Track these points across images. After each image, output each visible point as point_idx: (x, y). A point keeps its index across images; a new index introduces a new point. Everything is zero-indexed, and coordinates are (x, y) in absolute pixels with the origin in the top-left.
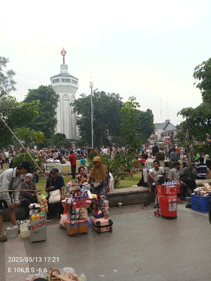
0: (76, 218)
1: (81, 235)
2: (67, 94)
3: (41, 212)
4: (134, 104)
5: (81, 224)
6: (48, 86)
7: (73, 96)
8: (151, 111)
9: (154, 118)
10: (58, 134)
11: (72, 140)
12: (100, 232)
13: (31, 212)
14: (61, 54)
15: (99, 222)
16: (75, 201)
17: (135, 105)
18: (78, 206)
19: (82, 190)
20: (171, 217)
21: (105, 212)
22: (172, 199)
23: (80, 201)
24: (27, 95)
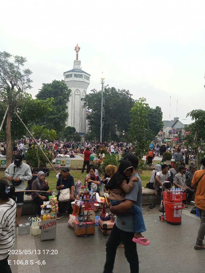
0: (84, 220)
1: (88, 236)
3: (52, 212)
4: (143, 105)
5: (89, 226)
12: (106, 234)
13: (42, 212)
15: (105, 225)
16: (83, 204)
17: (145, 106)
18: (86, 208)
20: (176, 222)
22: (177, 205)
23: (88, 204)
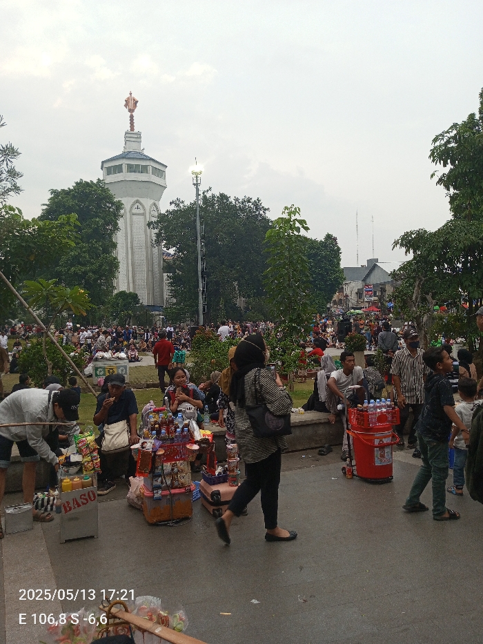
0: (165, 484)
1: (177, 523)
2: (141, 200)
3: (84, 472)
4: (294, 224)
5: (177, 498)
6: (95, 182)
7: (155, 204)
8: (335, 239)
9: (342, 256)
10: (122, 294)
11: (153, 307)
14: (126, 106)
15: (218, 493)
16: (160, 447)
17: (297, 225)
18: (169, 457)
19: (178, 421)
21: (230, 471)
22: (381, 437)
23: (173, 446)
24: (48, 203)
